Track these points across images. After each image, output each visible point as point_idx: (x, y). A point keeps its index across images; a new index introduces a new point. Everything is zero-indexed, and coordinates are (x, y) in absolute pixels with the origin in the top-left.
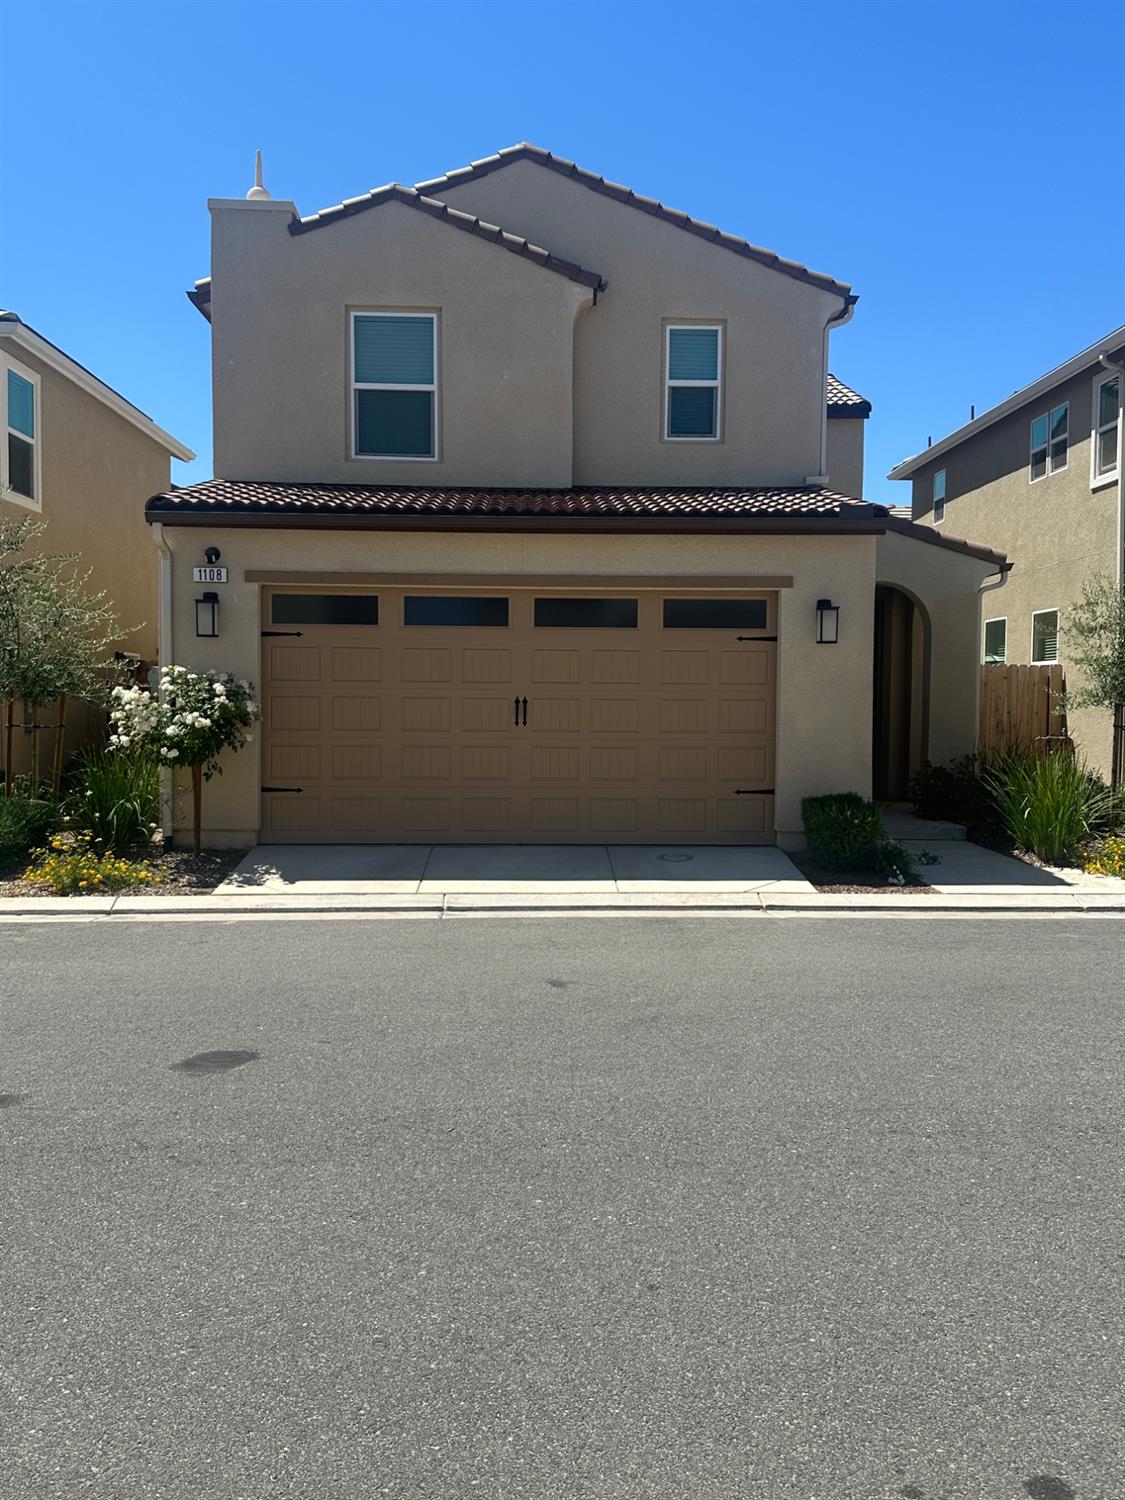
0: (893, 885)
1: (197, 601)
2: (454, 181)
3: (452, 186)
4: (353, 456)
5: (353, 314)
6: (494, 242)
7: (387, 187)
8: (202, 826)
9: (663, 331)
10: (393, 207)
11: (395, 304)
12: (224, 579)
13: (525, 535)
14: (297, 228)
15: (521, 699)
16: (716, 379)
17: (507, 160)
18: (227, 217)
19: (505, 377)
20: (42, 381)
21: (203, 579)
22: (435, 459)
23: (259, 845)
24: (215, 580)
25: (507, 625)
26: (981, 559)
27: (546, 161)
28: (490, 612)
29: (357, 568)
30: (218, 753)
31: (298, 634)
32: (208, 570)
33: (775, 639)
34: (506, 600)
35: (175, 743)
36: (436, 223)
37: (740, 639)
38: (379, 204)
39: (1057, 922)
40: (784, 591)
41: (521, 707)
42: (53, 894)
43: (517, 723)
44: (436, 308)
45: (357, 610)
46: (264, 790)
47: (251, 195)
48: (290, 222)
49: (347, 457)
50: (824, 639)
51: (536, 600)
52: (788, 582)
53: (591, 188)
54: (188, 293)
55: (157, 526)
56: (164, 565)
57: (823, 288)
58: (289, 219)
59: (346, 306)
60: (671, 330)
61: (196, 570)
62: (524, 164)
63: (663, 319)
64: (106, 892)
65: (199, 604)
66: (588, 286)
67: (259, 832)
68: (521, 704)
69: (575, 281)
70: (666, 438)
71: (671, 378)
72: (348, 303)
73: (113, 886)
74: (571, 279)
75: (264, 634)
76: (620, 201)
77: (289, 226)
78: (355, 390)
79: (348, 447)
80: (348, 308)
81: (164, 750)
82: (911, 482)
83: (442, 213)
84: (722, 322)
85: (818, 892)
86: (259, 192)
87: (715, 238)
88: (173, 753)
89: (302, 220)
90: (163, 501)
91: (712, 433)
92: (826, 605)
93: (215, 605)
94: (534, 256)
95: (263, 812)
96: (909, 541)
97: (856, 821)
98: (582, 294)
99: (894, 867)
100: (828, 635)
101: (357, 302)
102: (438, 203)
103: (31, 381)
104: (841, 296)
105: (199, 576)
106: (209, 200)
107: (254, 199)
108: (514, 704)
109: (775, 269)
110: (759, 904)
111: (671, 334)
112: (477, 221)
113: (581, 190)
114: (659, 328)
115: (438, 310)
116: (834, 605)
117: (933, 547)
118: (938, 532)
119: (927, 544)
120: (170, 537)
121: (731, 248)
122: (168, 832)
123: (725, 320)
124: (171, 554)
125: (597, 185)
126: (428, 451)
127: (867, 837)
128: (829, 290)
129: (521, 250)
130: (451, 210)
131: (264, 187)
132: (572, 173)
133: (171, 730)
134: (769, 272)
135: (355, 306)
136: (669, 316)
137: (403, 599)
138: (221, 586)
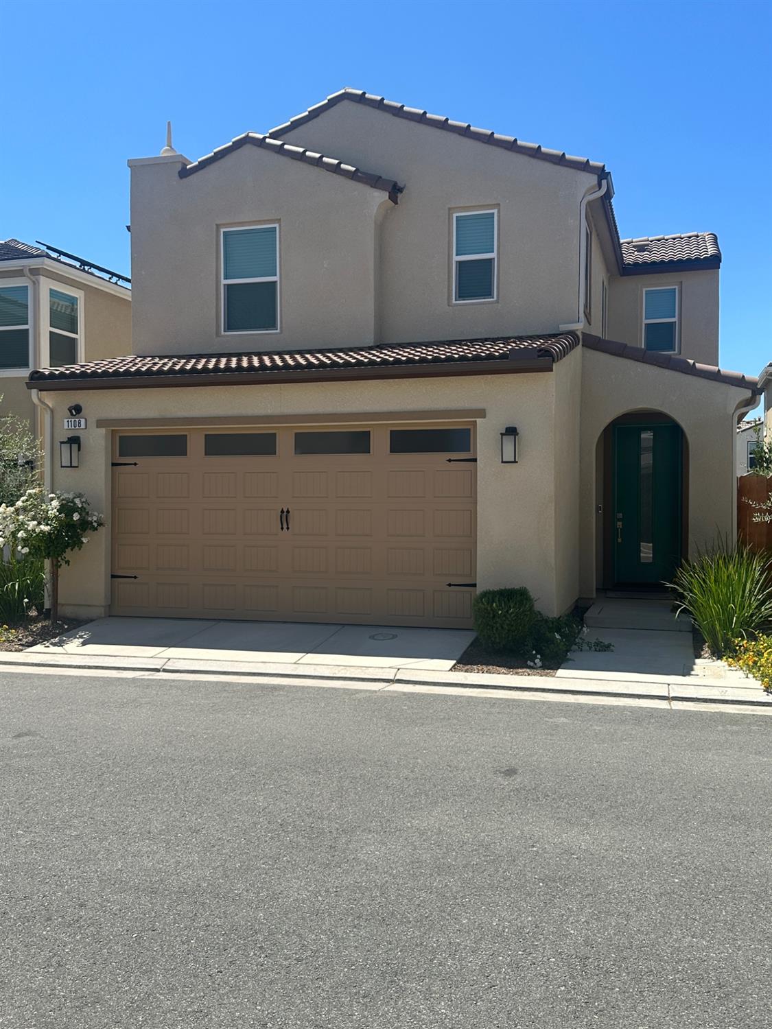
0: (529, 667)
1: (62, 443)
2: (296, 125)
3: (294, 128)
4: (223, 333)
5: (222, 230)
6: (317, 166)
7: (243, 135)
8: (60, 602)
9: (451, 218)
10: (248, 149)
11: (248, 220)
12: (83, 426)
13: (282, 385)
14: (185, 173)
15: (285, 510)
16: (493, 252)
17: (333, 102)
18: (139, 169)
19: (325, 266)
20: (85, 296)
21: (70, 427)
22: (278, 331)
23: (109, 616)
24: (77, 427)
25: (275, 453)
26: (733, 385)
27: (361, 99)
28: (261, 444)
29: (169, 415)
30: (72, 550)
31: (135, 464)
32: (73, 420)
33: (475, 460)
34: (275, 434)
36: (273, 157)
37: (450, 460)
38: (238, 148)
40: (481, 421)
41: (285, 516)
43: (282, 528)
44: (277, 220)
45: (172, 445)
46: (113, 576)
48: (180, 169)
49: (218, 334)
51: (296, 434)
52: (482, 413)
53: (394, 115)
54: (127, 227)
55: (35, 391)
56: (47, 418)
57: (579, 169)
58: (179, 167)
59: (217, 225)
60: (457, 217)
61: (66, 421)
62: (346, 103)
63: (450, 209)
65: (62, 445)
66: (383, 190)
67: (110, 607)
68: (285, 513)
69: (374, 187)
70: (454, 302)
71: (457, 255)
72: (218, 222)
74: (372, 187)
75: (113, 465)
76: (416, 121)
77: (179, 172)
78: (225, 285)
79: (218, 327)
80: (218, 226)
81: (20, 548)
83: (280, 150)
84: (498, 206)
85: (451, 670)
86: (167, 150)
87: (489, 139)
88: (26, 550)
89: (188, 167)
90: (39, 374)
91: (491, 295)
92: (511, 431)
93: (73, 445)
94: (346, 173)
95: (112, 593)
96: (667, 372)
97: (500, 612)
98: (381, 196)
99: (534, 652)
100: (509, 456)
101: (224, 222)
102: (278, 143)
103: (75, 296)
104: (596, 174)
105: (66, 426)
106: (128, 161)
107: (163, 155)
108: (280, 514)
109: (538, 158)
110: (392, 678)
111: (457, 220)
112: (305, 152)
113: (388, 116)
114: (447, 217)
115: (279, 221)
116: (518, 431)
117: (690, 377)
118: (694, 363)
119: (684, 375)
120: (50, 399)
121: (502, 147)
122: (47, 605)
123: (499, 204)
124: (52, 411)
125: (398, 112)
126: (274, 326)
127: (512, 626)
128: (584, 170)
129: (336, 169)
130: (286, 147)
131: (171, 147)
132: (380, 105)
133: (21, 534)
134: (533, 161)
135: (223, 224)
136: (456, 206)
137: (203, 436)
138: (83, 432)
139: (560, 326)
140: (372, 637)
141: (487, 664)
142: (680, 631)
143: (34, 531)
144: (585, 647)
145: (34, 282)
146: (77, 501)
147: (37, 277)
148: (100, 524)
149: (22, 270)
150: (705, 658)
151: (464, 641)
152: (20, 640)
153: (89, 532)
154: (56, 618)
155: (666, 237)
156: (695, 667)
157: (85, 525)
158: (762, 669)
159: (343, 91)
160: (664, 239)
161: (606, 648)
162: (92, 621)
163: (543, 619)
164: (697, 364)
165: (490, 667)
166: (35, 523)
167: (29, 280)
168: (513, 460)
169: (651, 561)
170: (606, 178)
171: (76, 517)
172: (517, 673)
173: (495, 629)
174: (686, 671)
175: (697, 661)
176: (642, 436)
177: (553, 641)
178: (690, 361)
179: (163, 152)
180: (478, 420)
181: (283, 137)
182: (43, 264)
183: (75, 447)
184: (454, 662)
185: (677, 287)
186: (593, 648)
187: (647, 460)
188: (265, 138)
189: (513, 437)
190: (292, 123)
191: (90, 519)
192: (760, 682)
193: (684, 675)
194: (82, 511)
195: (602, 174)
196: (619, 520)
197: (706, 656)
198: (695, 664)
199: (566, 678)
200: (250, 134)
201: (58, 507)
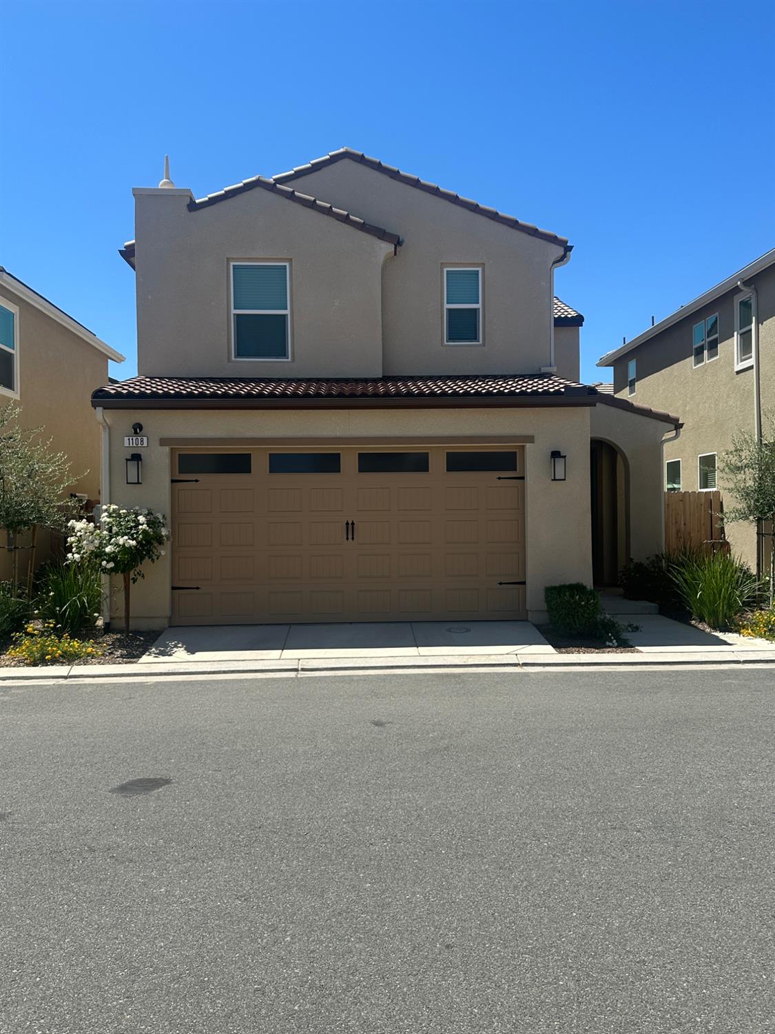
0: (610, 647)
1: (127, 460)
2: (299, 174)
3: (298, 177)
4: (233, 359)
5: (232, 264)
6: (328, 215)
7: (254, 179)
9: (442, 272)
10: (258, 191)
11: (261, 256)
12: (145, 445)
13: (351, 411)
14: (193, 206)
15: (350, 522)
16: (478, 303)
17: (334, 159)
18: (146, 200)
20: (20, 311)
21: (131, 445)
22: (289, 360)
23: (170, 627)
24: (140, 445)
25: (339, 471)
26: (662, 421)
27: (361, 159)
28: (328, 463)
29: (237, 435)
30: (141, 563)
31: (197, 481)
32: (134, 438)
33: (523, 478)
35: (112, 558)
36: (287, 202)
37: (499, 478)
38: (249, 190)
39: (723, 672)
40: (528, 445)
41: (350, 527)
42: (28, 665)
43: (347, 539)
44: (288, 259)
45: (236, 463)
46: (173, 588)
47: (162, 185)
48: (188, 202)
49: (229, 359)
50: (556, 478)
51: (360, 454)
52: (531, 439)
53: (391, 177)
54: (120, 251)
55: (100, 409)
56: (104, 436)
57: (550, 241)
59: (227, 258)
60: (447, 271)
61: (126, 439)
62: (346, 161)
63: (442, 264)
64: (64, 663)
65: (129, 462)
66: (389, 242)
67: (170, 618)
68: (350, 525)
69: (382, 240)
70: (445, 343)
71: (447, 303)
72: (228, 256)
73: (69, 658)
74: (379, 238)
75: (173, 481)
76: (411, 185)
77: (188, 205)
78: (234, 314)
79: (229, 352)
80: (228, 260)
81: (104, 563)
82: (612, 368)
83: (291, 196)
84: (482, 265)
85: (558, 653)
86: (167, 183)
87: (475, 208)
89: (196, 201)
90: (104, 392)
91: (476, 339)
92: (557, 454)
93: (138, 462)
94: (354, 224)
95: (173, 604)
96: (613, 409)
97: (583, 603)
98: (387, 248)
99: (610, 635)
100: (559, 475)
101: (232, 256)
102: (288, 189)
103: (12, 311)
104: (561, 246)
105: (127, 444)
106: (133, 189)
107: (164, 187)
108: (345, 525)
109: (517, 228)
110: (516, 662)
111: (447, 274)
112: (315, 200)
113: (385, 178)
114: (439, 270)
115: (290, 260)
116: (562, 454)
117: (629, 413)
118: (632, 403)
119: (625, 412)
121: (486, 216)
123: (484, 264)
124: (109, 428)
125: (394, 175)
126: (284, 355)
127: (590, 614)
128: (553, 243)
129: (345, 219)
130: (296, 193)
131: (170, 180)
132: (378, 166)
134: (512, 231)
135: (233, 259)
136: (446, 262)
137: (268, 455)
138: (143, 450)
139: (542, 368)
140: (449, 630)
159: (344, 150)
162: (163, 631)
164: (634, 403)
168: (563, 478)
173: (576, 617)
179: (164, 185)
181: (291, 184)
183: (141, 464)
184: (551, 646)
188: (274, 183)
189: (564, 459)
190: (296, 172)
195: (564, 245)
200: (261, 178)
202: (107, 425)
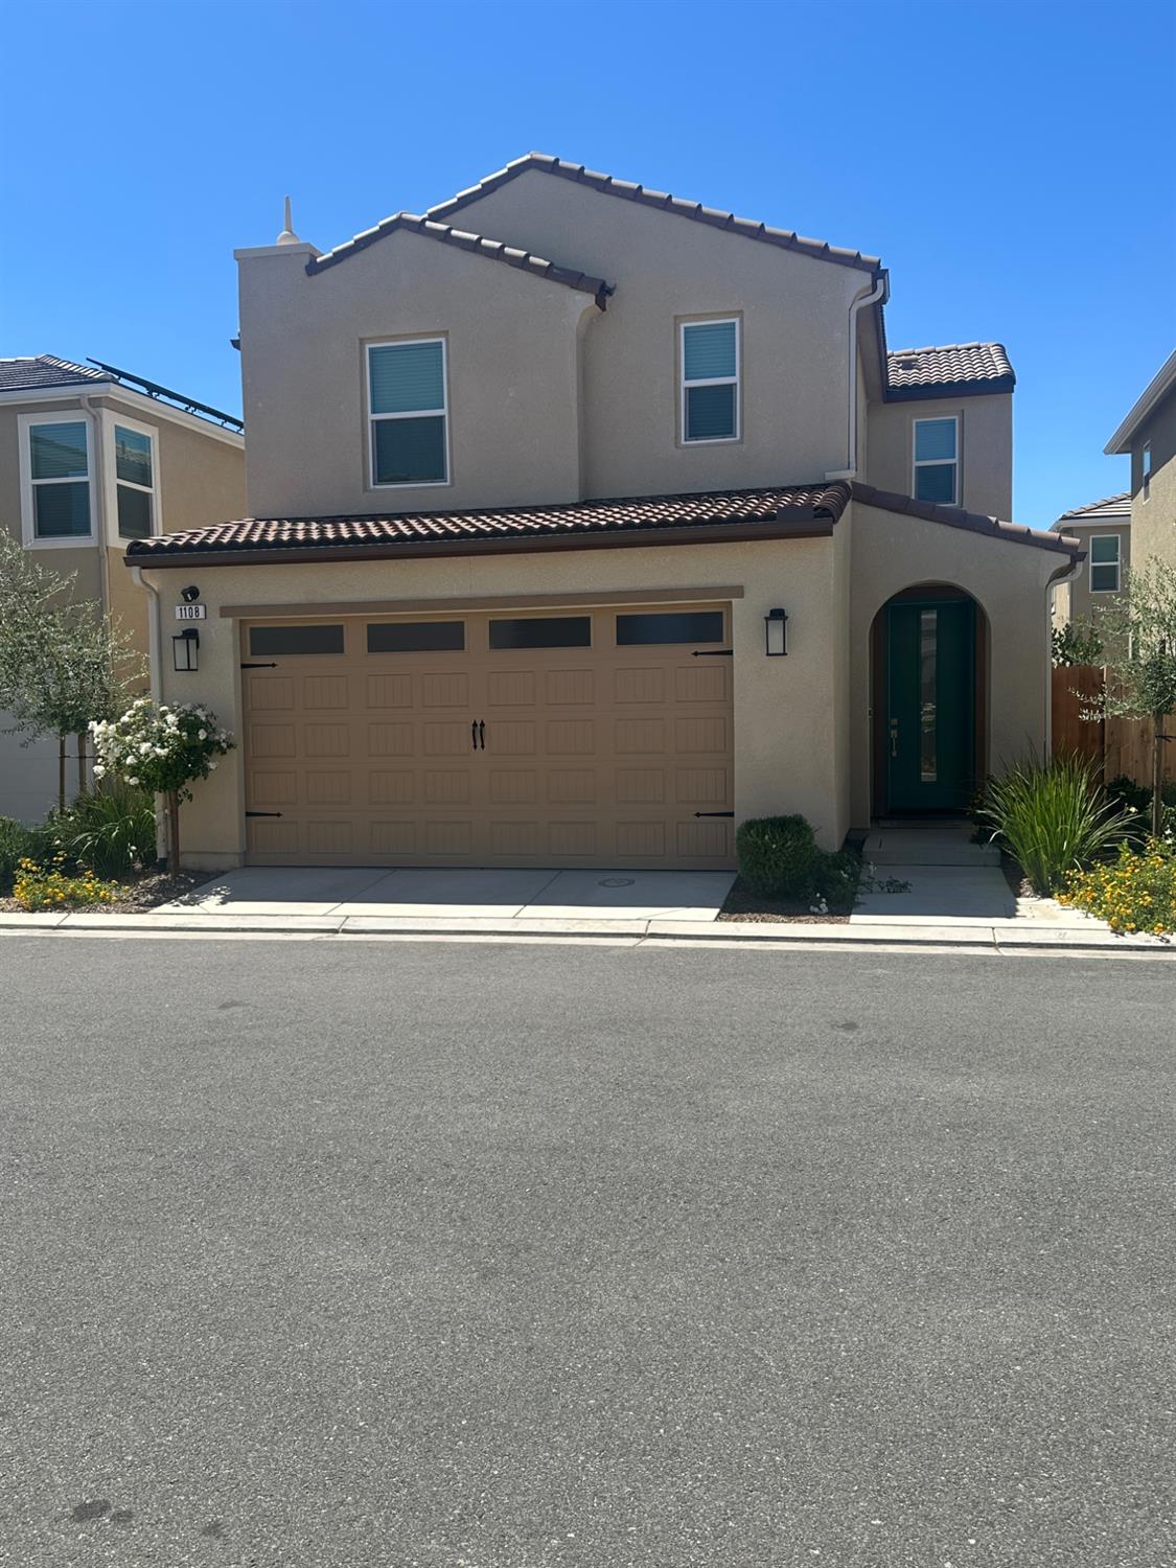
0: (814, 914)
1: (175, 638)
2: (464, 202)
3: (464, 207)
4: (372, 486)
5: (368, 346)
6: (496, 259)
7: (394, 217)
8: (181, 849)
9: (677, 330)
10: (400, 235)
11: (405, 332)
12: (202, 616)
13: (472, 558)
14: (314, 268)
15: (479, 723)
16: (734, 375)
17: (515, 172)
18: (252, 265)
19: (511, 395)
20: (160, 434)
21: (184, 617)
22: (448, 483)
23: (246, 866)
24: (194, 617)
26: (1047, 549)
27: (553, 168)
29: (319, 599)
30: (194, 779)
31: (274, 665)
32: (187, 608)
33: (730, 653)
34: (462, 623)
35: (134, 771)
36: (437, 247)
37: (696, 654)
38: (387, 235)
40: (736, 602)
41: (478, 730)
43: (475, 747)
44: (443, 332)
45: (322, 639)
46: (248, 814)
47: (281, 240)
48: (307, 263)
49: (366, 488)
50: (771, 651)
51: (491, 622)
52: (738, 591)
53: (598, 190)
54: (232, 341)
55: (136, 569)
56: (151, 606)
57: (847, 265)
58: (306, 260)
59: (360, 339)
60: (685, 328)
61: (178, 608)
62: (532, 173)
63: (676, 317)
64: (67, 908)
65: (177, 641)
66: (588, 292)
67: (245, 854)
68: (479, 727)
69: (576, 289)
70: (683, 442)
71: (686, 379)
72: (362, 336)
73: (76, 903)
74: (572, 287)
75: (243, 666)
76: (628, 198)
77: (306, 267)
78: (372, 421)
79: (365, 476)
80: (362, 341)
81: (126, 778)
82: (1129, 455)
83: (445, 237)
84: (740, 313)
85: (716, 920)
86: (287, 236)
87: (727, 224)
88: (134, 781)
89: (318, 260)
90: (142, 546)
91: (731, 433)
92: (778, 615)
93: (190, 641)
94: (536, 269)
95: (248, 836)
96: (963, 534)
97: (774, 846)
98: (585, 301)
99: (818, 895)
100: (776, 647)
101: (368, 335)
102: (443, 227)
103: (146, 434)
104: (868, 271)
105: (180, 614)
106: (235, 251)
107: (282, 244)
108: (471, 728)
109: (793, 250)
110: (643, 931)
111: (686, 333)
112: (480, 239)
113: (589, 193)
114: (673, 327)
115: (445, 333)
116: (786, 614)
117: (991, 539)
118: (997, 522)
119: (984, 537)
120: (155, 579)
121: (744, 234)
122: (161, 854)
123: (742, 312)
124: (158, 595)
125: (604, 186)
126: (441, 476)
127: (789, 863)
128: (852, 267)
129: (523, 264)
130: (454, 232)
131: (291, 231)
132: (579, 176)
133: (130, 760)
134: (785, 253)
135: (369, 339)
136: (681, 313)
137: (365, 627)
138: (202, 623)
139: (825, 474)
140: (602, 884)
141: (759, 911)
142: (985, 866)
143: (147, 755)
144: (876, 888)
145: (94, 417)
146: (199, 712)
147: (98, 409)
148: (230, 746)
149: (79, 400)
150: (1028, 897)
151: (724, 884)
152: (135, 899)
153: (216, 755)
154: (177, 870)
155: (938, 349)
156: (1018, 907)
157: (211, 746)
158: (1104, 906)
159: (527, 157)
160: (935, 351)
161: (903, 887)
162: (223, 873)
163: (822, 855)
164: (1001, 523)
165: (765, 915)
166: (149, 744)
167: (89, 415)
168: (782, 652)
169: (934, 780)
170: (883, 278)
171: (202, 735)
172: (800, 921)
173: (767, 867)
174: (1011, 912)
175: (1019, 900)
176: (923, 617)
177: (840, 881)
178: (991, 518)
179: (282, 239)
180: (734, 601)
181: (449, 218)
182: (108, 391)
183: (192, 643)
184: (717, 910)
185: (956, 418)
186: (886, 889)
187: (929, 646)
188: (424, 220)
189: (781, 622)
190: (459, 199)
191: (217, 738)
192: (1106, 922)
193: (1009, 917)
194: (206, 725)
195: (877, 273)
196: (893, 727)
197: (1028, 894)
198: (1017, 904)
199: (861, 925)
200: (404, 215)
201: (176, 723)
202: (153, 589)
